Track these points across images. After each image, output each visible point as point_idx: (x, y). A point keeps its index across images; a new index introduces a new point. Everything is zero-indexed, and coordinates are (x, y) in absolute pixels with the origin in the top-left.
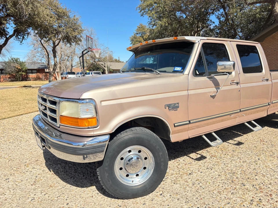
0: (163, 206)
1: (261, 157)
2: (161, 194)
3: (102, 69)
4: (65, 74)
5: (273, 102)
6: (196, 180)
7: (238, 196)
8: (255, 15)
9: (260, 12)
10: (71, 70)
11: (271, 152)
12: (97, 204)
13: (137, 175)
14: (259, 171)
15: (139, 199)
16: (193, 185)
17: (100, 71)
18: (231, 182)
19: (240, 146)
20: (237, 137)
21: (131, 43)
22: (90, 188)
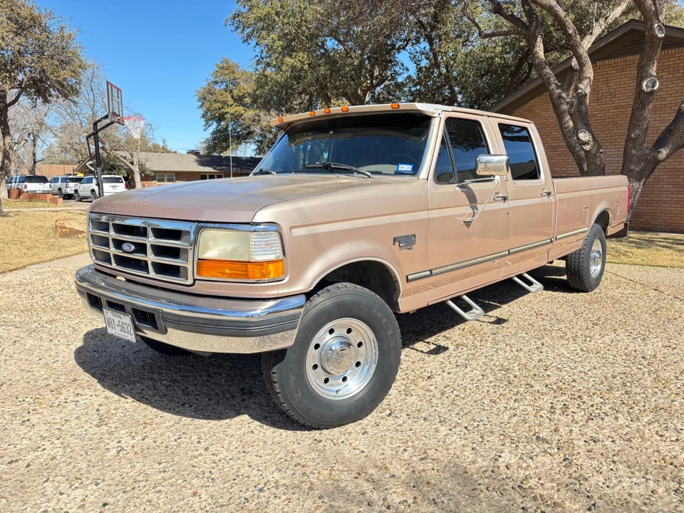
0: (402, 431)
1: (546, 341)
2: (389, 415)
3: (125, 169)
4: (15, 182)
5: (558, 237)
6: (445, 387)
7: (527, 403)
8: (492, 58)
9: (502, 52)
10: (33, 170)
11: (560, 332)
12: (270, 442)
13: (344, 379)
14: (549, 363)
15: (350, 427)
16: (442, 394)
17: (118, 175)
18: (507, 383)
19: (503, 325)
20: (491, 310)
21: (201, 106)
22: (238, 420)
